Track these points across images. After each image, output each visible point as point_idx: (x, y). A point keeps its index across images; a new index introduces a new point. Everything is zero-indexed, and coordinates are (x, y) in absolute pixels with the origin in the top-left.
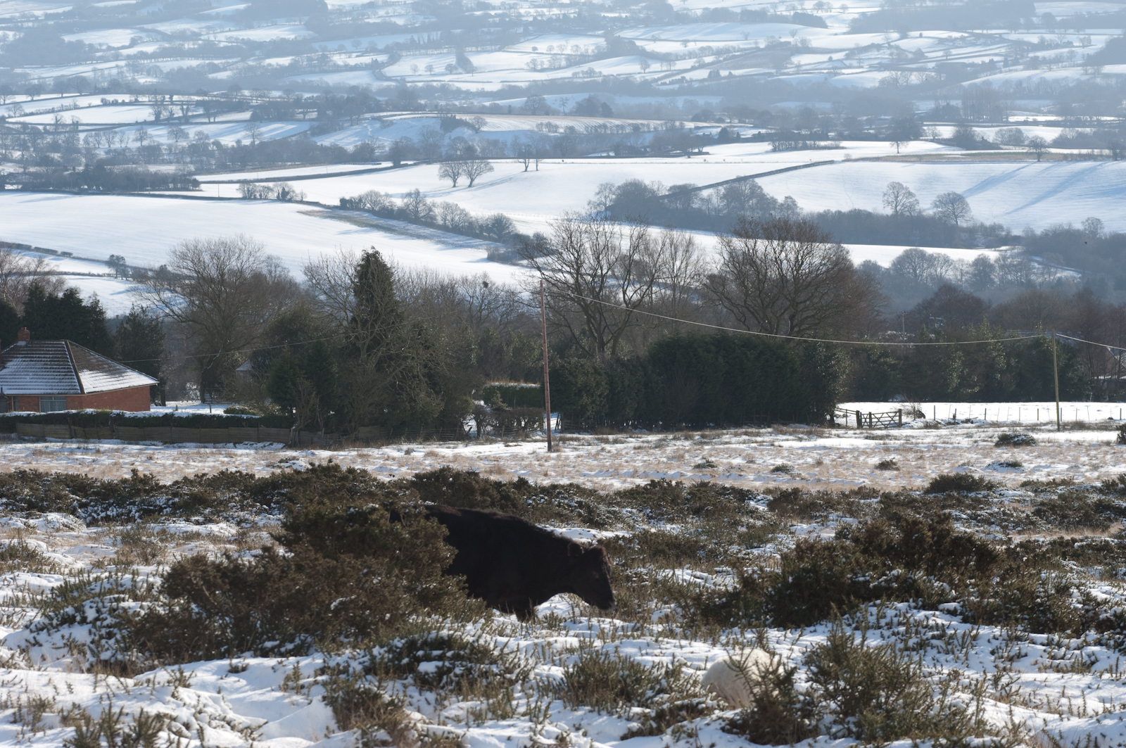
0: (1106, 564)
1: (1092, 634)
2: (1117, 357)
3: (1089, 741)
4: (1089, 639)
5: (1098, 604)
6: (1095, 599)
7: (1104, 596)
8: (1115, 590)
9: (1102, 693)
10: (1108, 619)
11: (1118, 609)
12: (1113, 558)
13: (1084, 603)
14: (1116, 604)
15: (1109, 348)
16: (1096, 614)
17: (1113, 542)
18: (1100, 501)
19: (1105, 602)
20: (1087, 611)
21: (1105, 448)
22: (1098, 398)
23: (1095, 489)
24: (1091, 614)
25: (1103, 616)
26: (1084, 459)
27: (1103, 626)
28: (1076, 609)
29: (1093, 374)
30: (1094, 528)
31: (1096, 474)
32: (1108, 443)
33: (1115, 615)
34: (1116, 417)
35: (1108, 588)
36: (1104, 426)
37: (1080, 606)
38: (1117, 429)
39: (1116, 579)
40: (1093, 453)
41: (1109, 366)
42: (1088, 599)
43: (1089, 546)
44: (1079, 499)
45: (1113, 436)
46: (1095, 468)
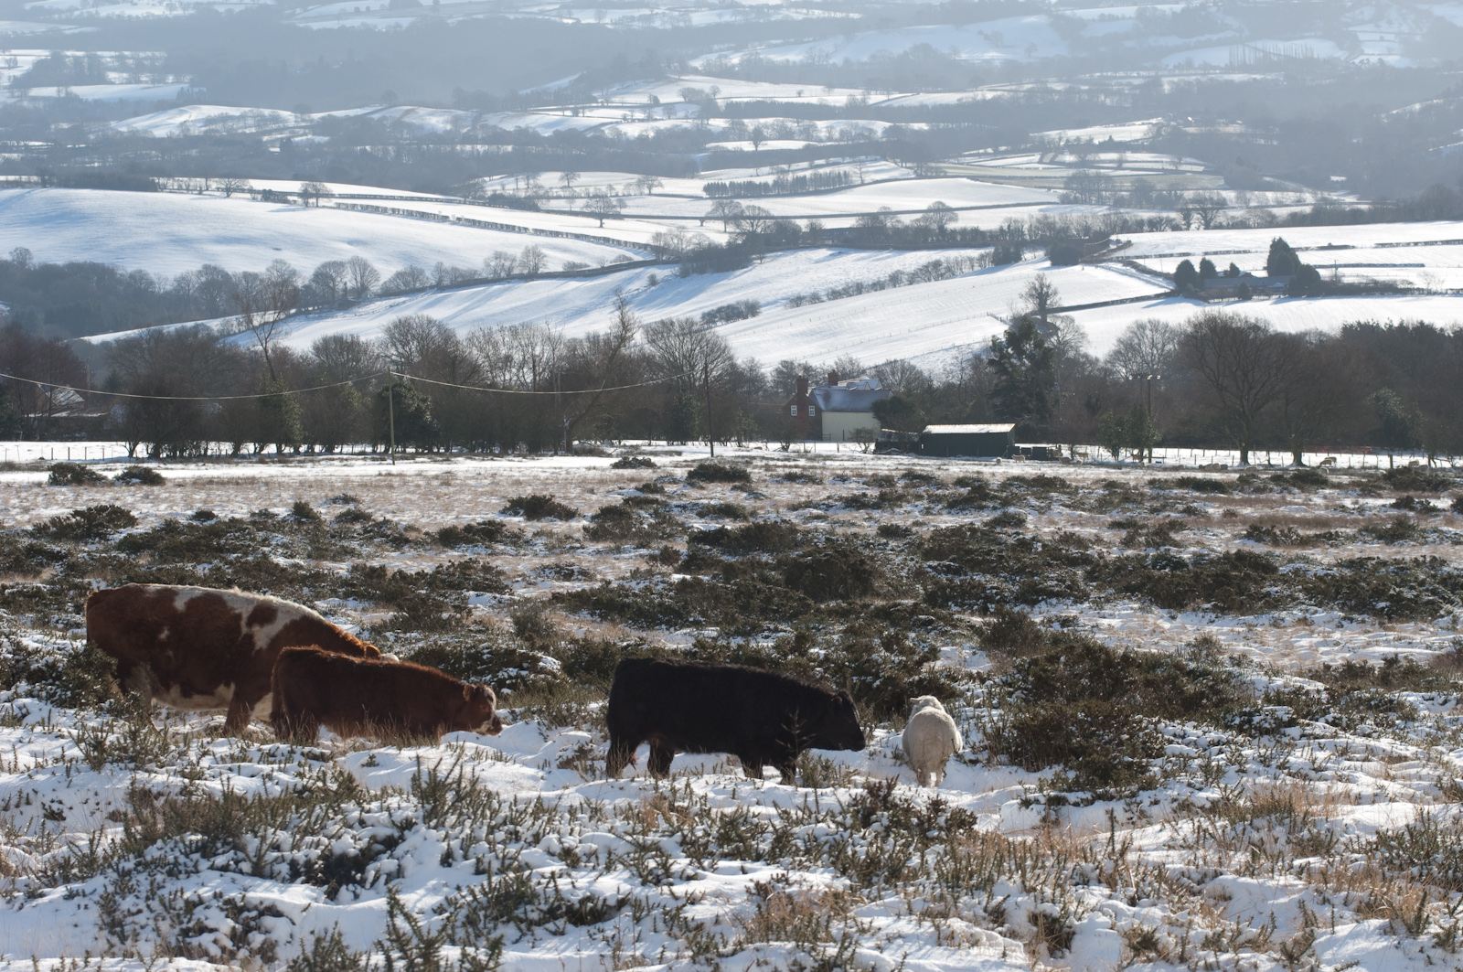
0: (38, 612)
1: (23, 686)
2: (48, 394)
3: (20, 797)
4: (19, 691)
5: (29, 654)
6: (26, 649)
9: (33, 747)
10: (39, 669)
11: (50, 659)
12: (46, 605)
13: (14, 653)
14: (48, 653)
15: (39, 384)
16: (28, 665)
17: (45, 588)
18: (31, 545)
19: (37, 651)
20: (18, 661)
21: (36, 490)
22: (28, 437)
23: (26, 533)
24: (21, 664)
25: (34, 666)
26: (15, 501)
27: (34, 677)
28: (5, 659)
29: (23, 413)
30: (25, 573)
31: (27, 517)
32: (39, 485)
33: (47, 665)
34: (48, 457)
35: (40, 637)
36: (35, 467)
37: (10, 656)
38: (49, 469)
39: (48, 627)
40: (23, 495)
41: (40, 403)
42: (18, 648)
43: (20, 593)
44: (9, 543)
45: (44, 477)
46: (26, 510)
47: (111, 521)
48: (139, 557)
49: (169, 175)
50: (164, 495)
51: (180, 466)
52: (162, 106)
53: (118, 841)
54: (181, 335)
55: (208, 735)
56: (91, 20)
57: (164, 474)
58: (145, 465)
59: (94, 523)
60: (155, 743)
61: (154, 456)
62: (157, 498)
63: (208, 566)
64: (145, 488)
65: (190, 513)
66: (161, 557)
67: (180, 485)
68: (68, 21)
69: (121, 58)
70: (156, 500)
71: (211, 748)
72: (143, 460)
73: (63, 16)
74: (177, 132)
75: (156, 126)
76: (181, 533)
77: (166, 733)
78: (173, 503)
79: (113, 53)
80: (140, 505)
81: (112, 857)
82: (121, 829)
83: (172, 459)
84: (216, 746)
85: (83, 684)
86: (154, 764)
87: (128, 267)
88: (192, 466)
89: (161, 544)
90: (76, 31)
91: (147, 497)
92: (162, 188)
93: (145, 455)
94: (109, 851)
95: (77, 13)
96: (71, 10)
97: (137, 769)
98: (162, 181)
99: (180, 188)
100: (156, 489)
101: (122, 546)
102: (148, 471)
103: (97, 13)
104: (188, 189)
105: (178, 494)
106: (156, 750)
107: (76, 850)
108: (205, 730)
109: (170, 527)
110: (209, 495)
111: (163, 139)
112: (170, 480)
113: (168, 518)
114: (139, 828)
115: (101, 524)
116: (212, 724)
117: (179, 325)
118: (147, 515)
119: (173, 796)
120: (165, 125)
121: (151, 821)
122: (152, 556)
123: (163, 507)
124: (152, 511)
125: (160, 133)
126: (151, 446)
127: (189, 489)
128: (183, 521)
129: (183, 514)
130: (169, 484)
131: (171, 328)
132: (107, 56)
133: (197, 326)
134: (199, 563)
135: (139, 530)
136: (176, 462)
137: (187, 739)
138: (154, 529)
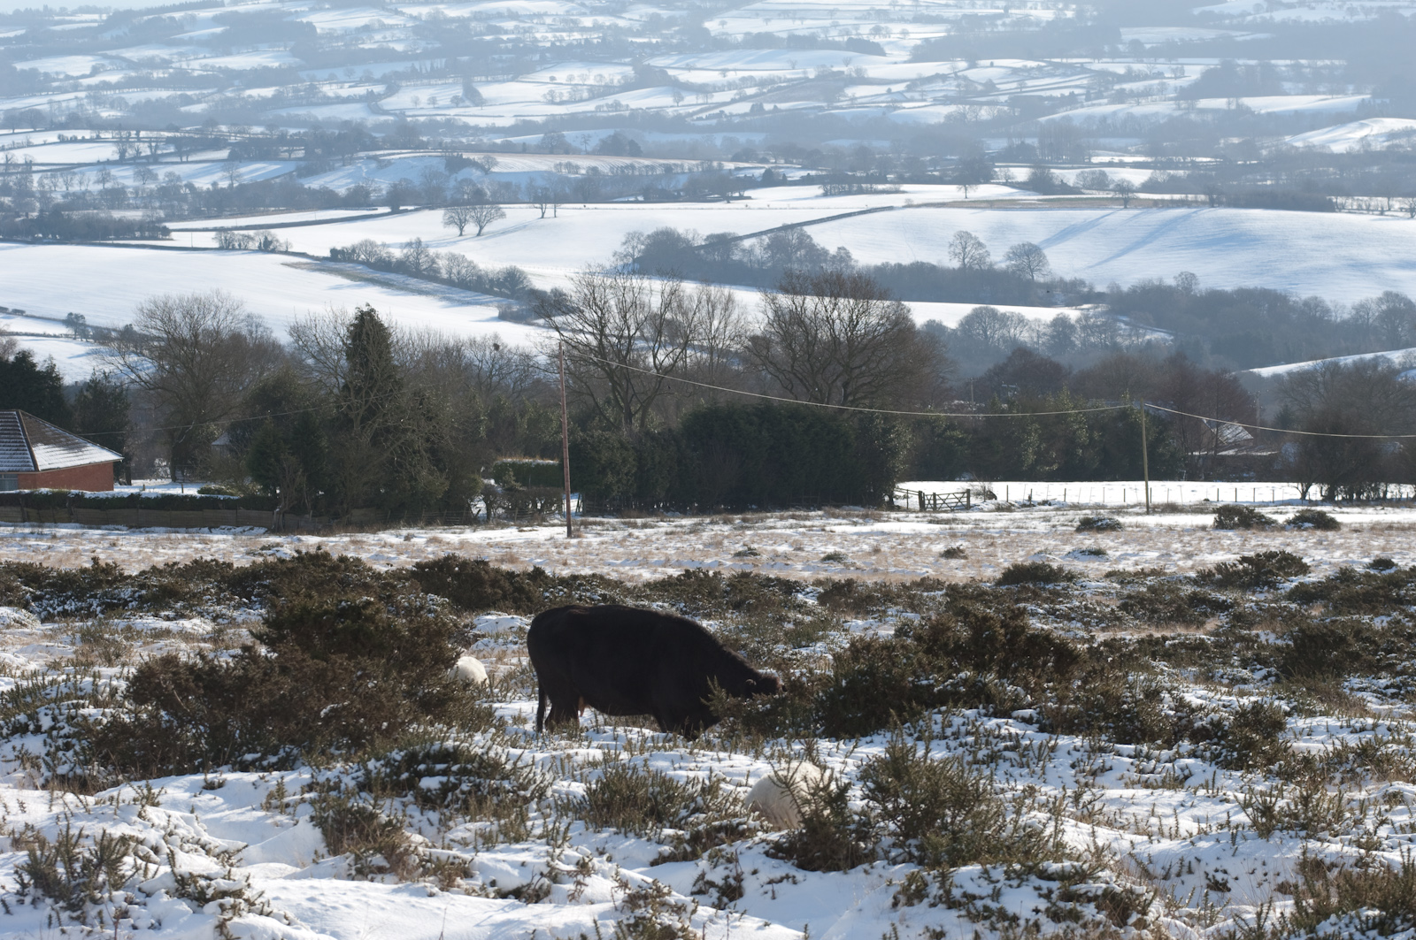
0: (1202, 665)
2: (1214, 430)
3: (1182, 865)
5: (1193, 711)
6: (1189, 705)
7: (1200, 701)
9: (1196, 812)
10: (1204, 727)
11: (1216, 717)
12: (1210, 659)
13: (1176, 709)
15: (1205, 420)
16: (1191, 722)
17: (1209, 640)
18: (1195, 593)
19: (1201, 708)
20: (1181, 719)
23: (1189, 580)
24: (1184, 722)
25: (1198, 724)
27: (1198, 735)
28: (1167, 716)
29: (1187, 450)
30: (1187, 624)
32: (1203, 528)
33: (1212, 723)
34: (1213, 498)
35: (1203, 692)
37: (1173, 713)
38: (1214, 512)
39: (1213, 683)
41: (1205, 440)
42: (1181, 705)
43: (1182, 645)
44: (1171, 591)
45: (1209, 520)
47: (1281, 568)
48: (1312, 608)
49: (1349, 195)
50: (1339, 541)
51: (1357, 510)
53: (1287, 915)
54: (1360, 368)
55: (1386, 802)
56: (1265, 26)
57: (1339, 518)
58: (1319, 508)
59: (1262, 571)
60: (1329, 809)
61: (1329, 499)
62: (1331, 544)
63: (1386, 619)
64: (1319, 533)
65: (1367, 560)
66: (1335, 607)
67: (1356, 531)
68: (1240, 27)
69: (1297, 67)
70: (1331, 547)
71: (1389, 816)
72: (1316, 503)
73: (1235, 22)
74: (1356, 147)
75: (1334, 141)
76: (1358, 582)
77: (1340, 799)
78: (1349, 550)
79: (1288, 62)
80: (1312, 552)
81: (1281, 933)
82: (1291, 902)
83: (1348, 502)
84: (1394, 814)
85: (1251, 745)
86: (1327, 833)
87: (1303, 293)
88: (1370, 510)
89: (1336, 594)
90: (1248, 38)
91: (1320, 542)
92: (1339, 208)
93: (1319, 498)
94: (1278, 926)
95: (1249, 18)
96: (1244, 15)
97: (1308, 837)
98: (1340, 200)
99: (1360, 208)
100: (1330, 534)
101: (1292, 596)
102: (1322, 514)
103: (1271, 18)
104: (1368, 210)
105: (1355, 541)
106: (1330, 817)
107: (1242, 924)
108: (1384, 796)
109: (1346, 576)
110: (1388, 542)
111: (1341, 155)
112: (1346, 525)
113: (1343, 565)
114: (1311, 901)
115: (1270, 572)
116: (1391, 790)
117: (1357, 357)
118: (1320, 563)
119: (1347, 867)
120: (1343, 140)
121: (1324, 894)
122: (1325, 606)
123: (1338, 553)
124: (1326, 558)
125: (1338, 148)
126: (1325, 488)
127: (1366, 535)
128: (1359, 569)
129: (1360, 562)
130: (1345, 529)
131: (1348, 360)
132: (1282, 64)
133: (1377, 357)
134: (1377, 615)
135: (1311, 578)
136: (1352, 506)
137: (1363, 806)
138: (1328, 578)
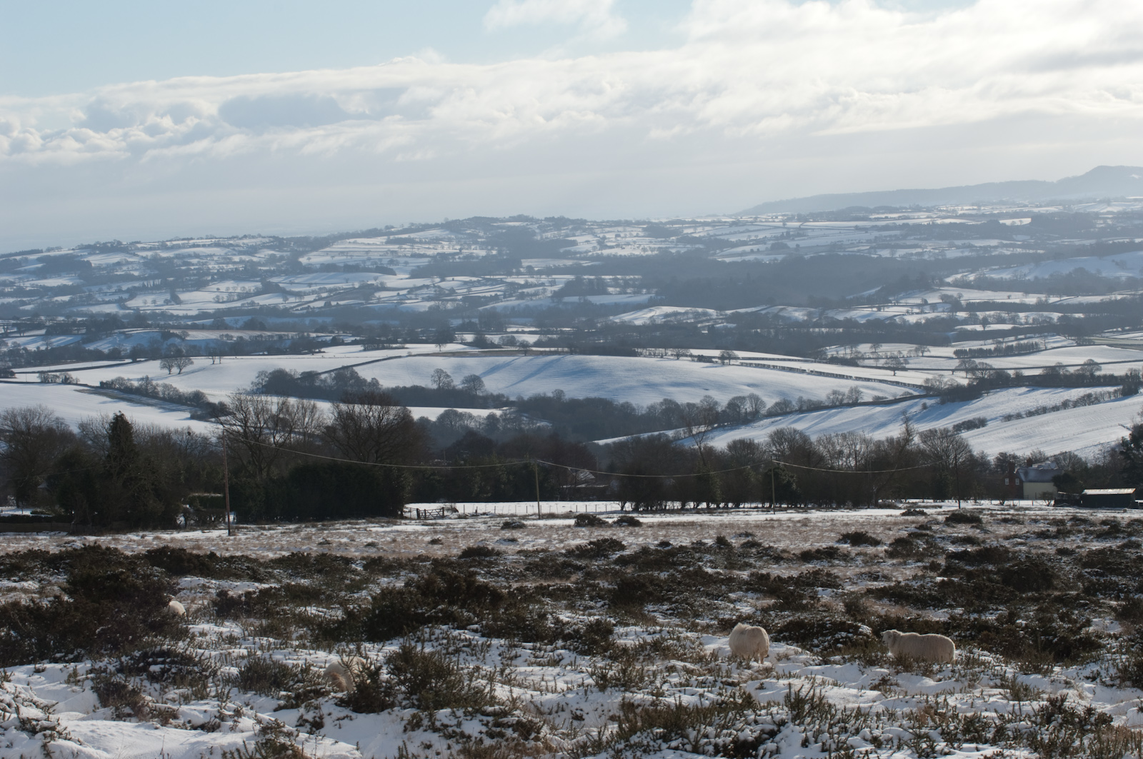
0: (569, 600)
1: (560, 643)
2: (574, 474)
3: (559, 707)
4: (558, 645)
5: (564, 624)
6: (562, 621)
7: (567, 619)
8: (574, 615)
9: (566, 678)
10: (569, 633)
11: (576, 627)
12: (573, 596)
13: (555, 624)
14: (574, 624)
15: (569, 468)
16: (562, 631)
17: (573, 586)
18: (564, 561)
19: (568, 623)
20: (557, 629)
21: (567, 529)
22: (563, 499)
23: (562, 554)
24: (559, 630)
25: (567, 631)
26: (555, 536)
27: (566, 637)
28: (550, 627)
29: (560, 485)
30: (561, 578)
31: (562, 545)
32: (569, 526)
33: (574, 631)
34: (574, 510)
35: (570, 614)
36: (567, 516)
37: (552, 625)
38: (575, 518)
39: (575, 609)
40: (560, 532)
41: (570, 479)
42: (557, 621)
43: (558, 589)
44: (552, 560)
45: (572, 522)
46: (562, 541)
47: (611, 547)
48: (627, 569)
49: (644, 347)
50: (641, 532)
51: (650, 515)
52: (639, 307)
53: (615, 732)
54: (651, 440)
57: (641, 520)
58: (630, 515)
59: (600, 549)
61: (635, 510)
64: (630, 528)
65: (656, 542)
66: (639, 568)
67: (650, 527)
69: (616, 281)
70: (637, 535)
72: (629, 512)
73: (582, 255)
74: (648, 322)
75: (635, 319)
76: (651, 554)
77: (643, 670)
78: (646, 537)
79: (611, 278)
80: (627, 538)
81: (611, 744)
82: (616, 725)
85: (595, 642)
86: (635, 689)
87: (621, 400)
88: (657, 516)
89: (640, 561)
91: (631, 533)
92: (639, 355)
93: (630, 509)
97: (625, 691)
98: (640, 350)
99: (650, 354)
100: (637, 529)
101: (617, 562)
102: (632, 518)
103: (601, 253)
104: (655, 355)
105: (649, 532)
106: (637, 679)
107: (591, 738)
110: (667, 532)
111: (640, 327)
112: (644, 524)
113: (644, 545)
115: (605, 549)
117: (649, 434)
118: (631, 544)
119: (646, 706)
120: (641, 318)
121: (634, 720)
122: (634, 567)
123: (641, 539)
124: (634, 542)
125: (638, 323)
126: (633, 505)
127: (655, 529)
128: (652, 547)
129: (652, 543)
130: (644, 526)
131: (645, 435)
132: (608, 278)
133: (660, 434)
134: (662, 571)
135: (627, 552)
136: (647, 515)
138: (635, 553)
